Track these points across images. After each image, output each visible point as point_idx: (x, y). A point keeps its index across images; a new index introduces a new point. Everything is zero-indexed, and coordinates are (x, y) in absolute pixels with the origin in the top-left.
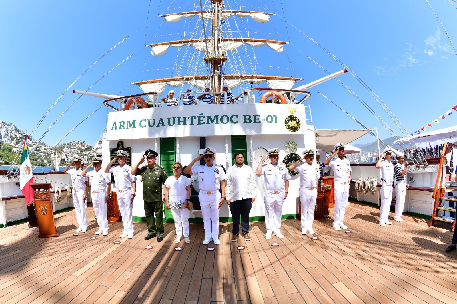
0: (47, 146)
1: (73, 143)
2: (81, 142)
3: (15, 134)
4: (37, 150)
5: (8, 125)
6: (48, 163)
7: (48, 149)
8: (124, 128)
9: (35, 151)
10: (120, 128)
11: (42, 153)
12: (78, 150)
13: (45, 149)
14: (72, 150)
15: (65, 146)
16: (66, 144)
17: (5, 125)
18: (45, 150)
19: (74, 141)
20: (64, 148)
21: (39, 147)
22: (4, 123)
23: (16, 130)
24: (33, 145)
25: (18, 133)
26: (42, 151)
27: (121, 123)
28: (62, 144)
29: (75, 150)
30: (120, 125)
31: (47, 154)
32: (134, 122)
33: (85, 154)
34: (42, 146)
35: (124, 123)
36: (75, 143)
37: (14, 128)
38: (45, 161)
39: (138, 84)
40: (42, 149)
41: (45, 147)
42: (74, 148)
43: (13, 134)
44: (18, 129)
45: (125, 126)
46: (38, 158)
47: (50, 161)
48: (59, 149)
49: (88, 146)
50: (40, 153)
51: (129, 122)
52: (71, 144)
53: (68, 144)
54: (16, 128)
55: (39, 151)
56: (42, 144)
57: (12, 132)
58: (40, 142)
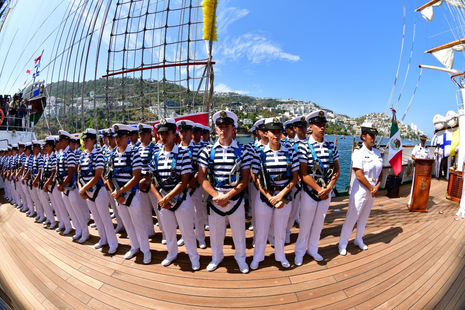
0: (349, 118)
1: (374, 114)
2: (381, 113)
4: (339, 121)
5: (307, 103)
6: (351, 132)
7: (350, 120)
9: (338, 122)
11: (344, 123)
12: (379, 121)
13: (347, 120)
14: (374, 121)
15: (367, 118)
16: (367, 115)
17: (303, 104)
18: (348, 122)
19: (375, 112)
20: (366, 119)
21: (341, 119)
22: (302, 102)
23: (316, 106)
24: (335, 117)
25: (318, 108)
26: (345, 122)
28: (364, 116)
29: (376, 121)
31: (349, 124)
33: (386, 125)
34: (344, 118)
36: (376, 114)
38: (349, 131)
39: (431, 52)
40: (345, 121)
41: (347, 118)
42: (375, 119)
44: (317, 105)
46: (341, 129)
47: (353, 131)
48: (361, 120)
49: (388, 117)
50: (343, 124)
52: (372, 115)
53: (369, 115)
54: (315, 104)
55: (341, 122)
56: (344, 116)
57: (312, 108)
58: (341, 115)
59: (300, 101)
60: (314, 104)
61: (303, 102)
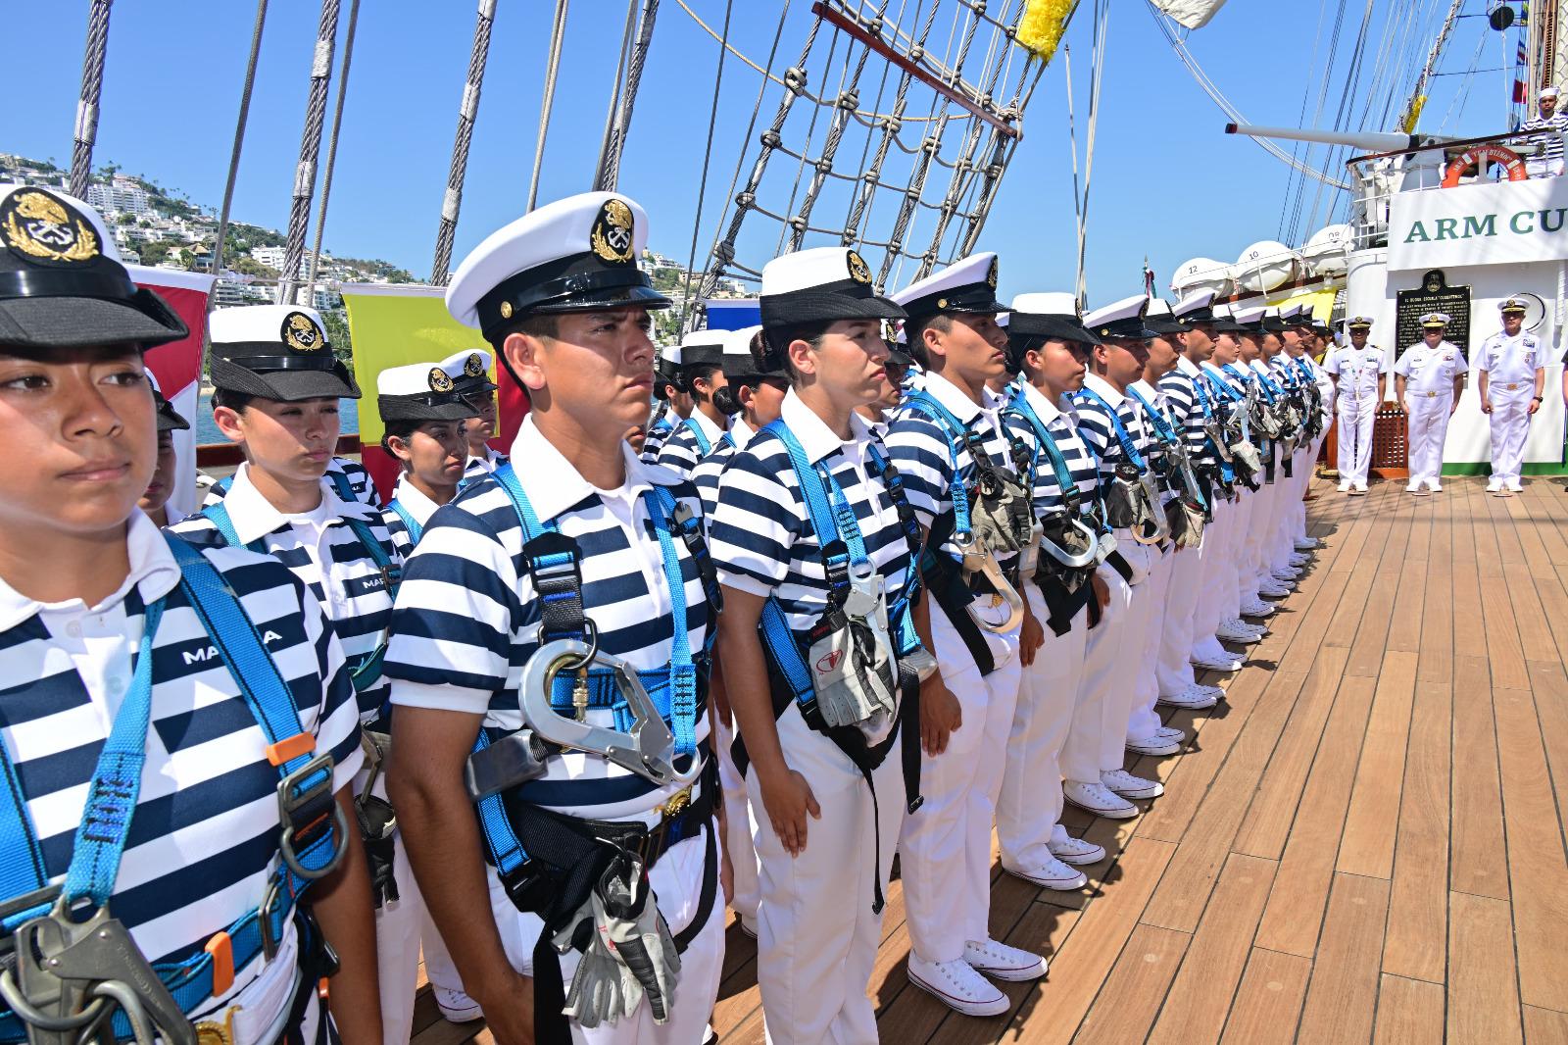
3: (164, 224)
8: (1454, 236)
10: (1440, 237)
23: (159, 203)
27: (1440, 222)
30: (1441, 230)
32: (1490, 219)
35: (1454, 223)
37: (141, 197)
43: (146, 225)
44: (172, 197)
45: (1459, 230)
51: (1472, 220)
54: (154, 191)
56: (372, 268)
57: (139, 219)
58: (353, 262)
59: (27, 164)
60: (145, 187)
61: (53, 169)
